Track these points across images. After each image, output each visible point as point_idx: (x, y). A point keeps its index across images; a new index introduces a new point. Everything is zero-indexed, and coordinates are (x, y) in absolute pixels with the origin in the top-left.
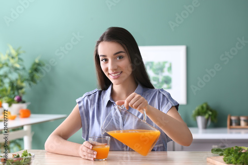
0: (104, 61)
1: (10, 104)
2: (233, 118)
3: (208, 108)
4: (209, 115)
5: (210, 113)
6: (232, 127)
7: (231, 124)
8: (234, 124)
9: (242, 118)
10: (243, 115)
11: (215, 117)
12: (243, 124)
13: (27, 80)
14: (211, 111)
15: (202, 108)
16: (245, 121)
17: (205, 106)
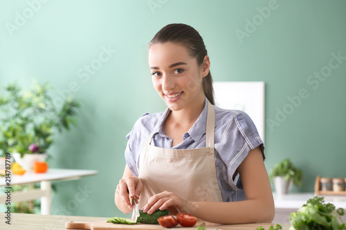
0: (156, 74)
1: (22, 154)
2: (324, 181)
3: (290, 167)
4: (291, 176)
5: (292, 173)
6: (321, 192)
7: (320, 189)
8: (324, 189)
9: (336, 181)
10: (336, 177)
11: (300, 179)
12: (336, 188)
13: (57, 125)
14: (294, 170)
15: (282, 166)
16: (339, 184)
17: (286, 164)
